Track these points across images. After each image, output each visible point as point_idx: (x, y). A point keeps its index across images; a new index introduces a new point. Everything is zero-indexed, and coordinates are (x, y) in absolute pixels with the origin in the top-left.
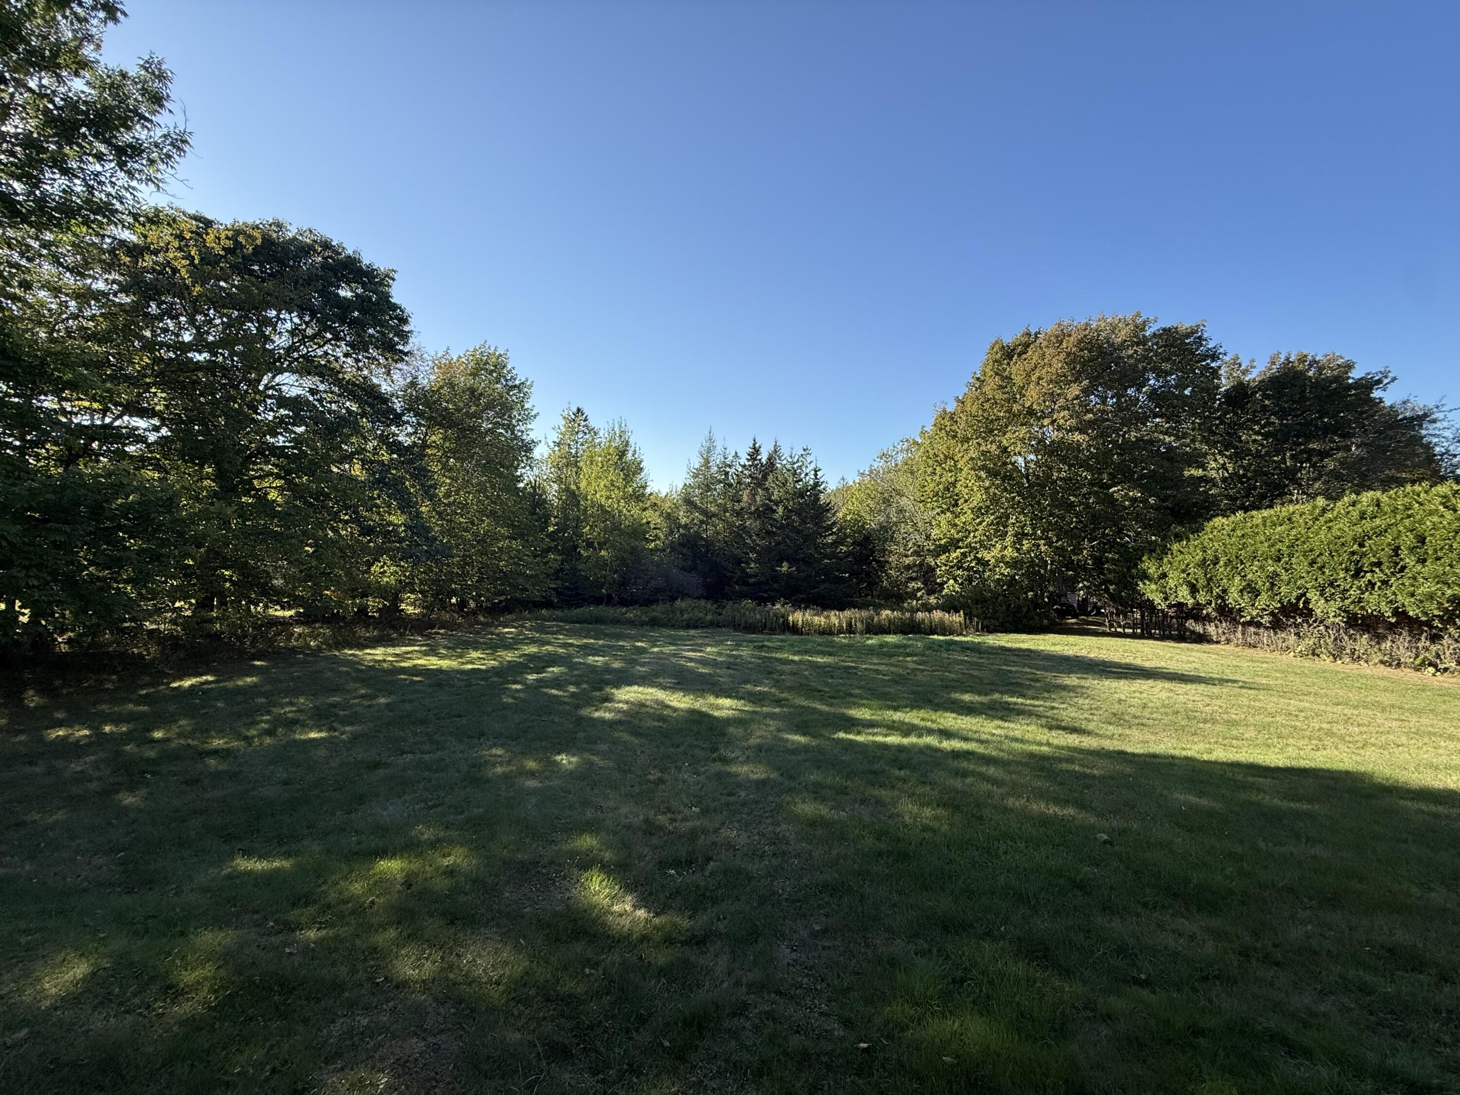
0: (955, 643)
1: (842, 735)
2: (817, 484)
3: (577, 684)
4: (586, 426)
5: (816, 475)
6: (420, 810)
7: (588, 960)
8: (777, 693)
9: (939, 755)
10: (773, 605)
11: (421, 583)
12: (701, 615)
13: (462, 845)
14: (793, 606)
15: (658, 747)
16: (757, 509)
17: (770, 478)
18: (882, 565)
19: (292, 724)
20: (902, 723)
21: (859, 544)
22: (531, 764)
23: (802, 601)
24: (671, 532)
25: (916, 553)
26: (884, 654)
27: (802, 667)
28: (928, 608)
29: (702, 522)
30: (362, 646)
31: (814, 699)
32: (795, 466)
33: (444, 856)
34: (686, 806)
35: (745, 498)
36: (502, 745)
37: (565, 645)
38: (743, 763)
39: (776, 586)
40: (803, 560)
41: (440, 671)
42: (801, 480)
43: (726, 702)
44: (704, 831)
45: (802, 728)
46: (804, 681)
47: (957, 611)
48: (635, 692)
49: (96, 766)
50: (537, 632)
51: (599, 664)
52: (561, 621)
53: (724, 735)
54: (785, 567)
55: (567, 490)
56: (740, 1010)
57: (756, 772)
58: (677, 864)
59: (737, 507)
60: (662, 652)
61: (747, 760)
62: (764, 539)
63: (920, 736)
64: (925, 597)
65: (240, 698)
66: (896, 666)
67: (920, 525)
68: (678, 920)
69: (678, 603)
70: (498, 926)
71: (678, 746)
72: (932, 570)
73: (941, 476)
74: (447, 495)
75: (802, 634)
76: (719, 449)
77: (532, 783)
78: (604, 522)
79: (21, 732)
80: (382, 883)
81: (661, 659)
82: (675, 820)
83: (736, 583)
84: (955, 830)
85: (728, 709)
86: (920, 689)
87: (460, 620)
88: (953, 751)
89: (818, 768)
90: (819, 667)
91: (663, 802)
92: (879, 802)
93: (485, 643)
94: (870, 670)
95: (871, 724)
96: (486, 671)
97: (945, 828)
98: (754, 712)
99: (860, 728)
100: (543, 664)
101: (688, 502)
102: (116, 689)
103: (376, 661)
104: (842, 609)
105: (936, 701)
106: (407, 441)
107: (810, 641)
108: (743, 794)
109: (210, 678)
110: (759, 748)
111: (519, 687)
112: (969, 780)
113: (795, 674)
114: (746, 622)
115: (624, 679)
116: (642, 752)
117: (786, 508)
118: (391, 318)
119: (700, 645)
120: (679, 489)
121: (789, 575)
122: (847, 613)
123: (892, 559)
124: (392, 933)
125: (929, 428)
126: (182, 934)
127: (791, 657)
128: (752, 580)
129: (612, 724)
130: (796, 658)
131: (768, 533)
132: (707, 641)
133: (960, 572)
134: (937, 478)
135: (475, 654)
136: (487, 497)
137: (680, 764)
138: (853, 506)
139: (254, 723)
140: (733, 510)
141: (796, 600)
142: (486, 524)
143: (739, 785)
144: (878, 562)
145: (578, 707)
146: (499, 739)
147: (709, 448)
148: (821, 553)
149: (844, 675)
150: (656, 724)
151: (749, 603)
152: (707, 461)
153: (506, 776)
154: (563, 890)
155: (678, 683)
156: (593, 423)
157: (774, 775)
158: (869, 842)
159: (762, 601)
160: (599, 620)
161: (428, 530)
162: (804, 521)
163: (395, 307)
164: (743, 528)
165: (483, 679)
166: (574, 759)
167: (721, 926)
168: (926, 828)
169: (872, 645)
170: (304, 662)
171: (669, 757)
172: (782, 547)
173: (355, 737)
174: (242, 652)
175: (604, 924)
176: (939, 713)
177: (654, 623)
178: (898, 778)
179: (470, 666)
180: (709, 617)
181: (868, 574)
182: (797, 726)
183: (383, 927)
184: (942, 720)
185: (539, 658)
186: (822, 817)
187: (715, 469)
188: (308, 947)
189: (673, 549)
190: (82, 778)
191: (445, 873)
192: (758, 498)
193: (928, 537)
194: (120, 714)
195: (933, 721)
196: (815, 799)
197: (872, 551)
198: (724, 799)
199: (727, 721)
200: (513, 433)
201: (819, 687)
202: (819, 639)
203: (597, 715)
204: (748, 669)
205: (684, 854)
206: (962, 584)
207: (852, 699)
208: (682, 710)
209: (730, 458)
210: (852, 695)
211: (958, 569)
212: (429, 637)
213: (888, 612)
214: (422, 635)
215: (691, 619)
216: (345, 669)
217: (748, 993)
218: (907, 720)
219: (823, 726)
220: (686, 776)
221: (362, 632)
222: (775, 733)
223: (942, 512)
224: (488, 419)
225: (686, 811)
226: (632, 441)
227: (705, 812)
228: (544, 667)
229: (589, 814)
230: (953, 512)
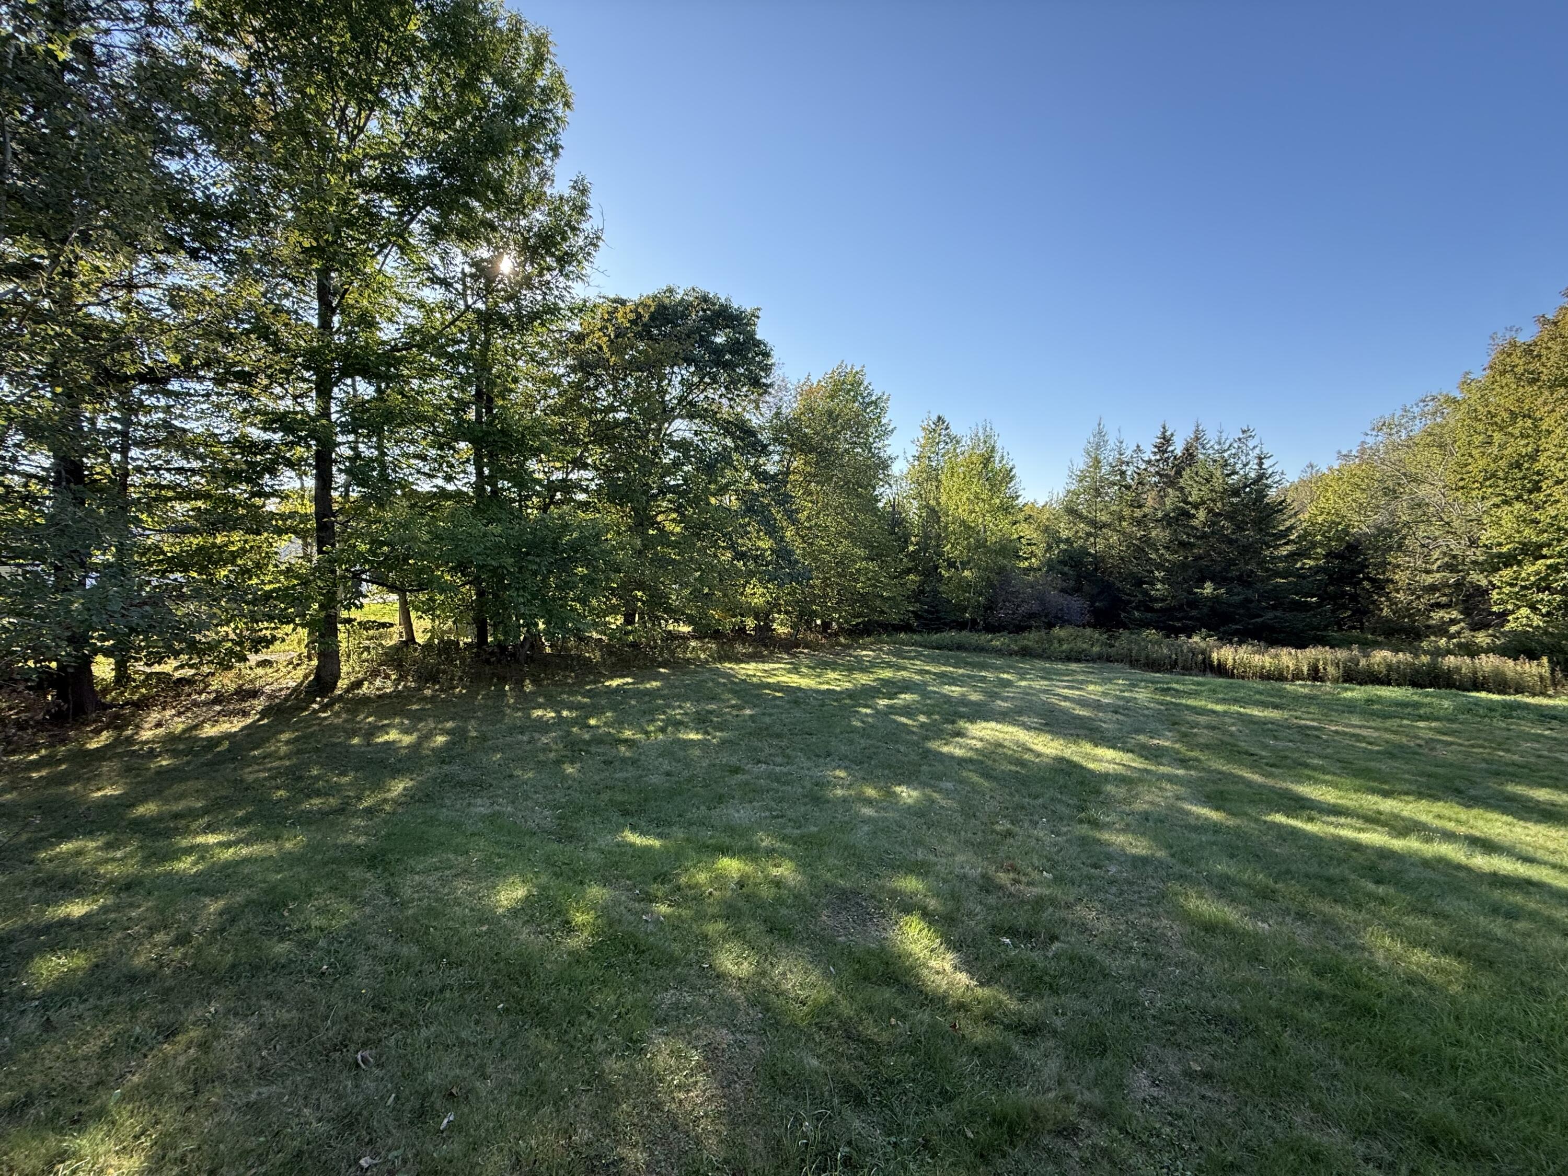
0: (1527, 706)
1: (1280, 818)
2: (1261, 477)
3: (928, 714)
4: (948, 435)
5: (1260, 464)
6: (766, 818)
7: (896, 1010)
8: (1183, 749)
9: (1462, 874)
10: (1189, 637)
11: (786, 604)
12: (1085, 646)
13: (791, 859)
14: (1220, 639)
15: (1011, 794)
16: (1167, 515)
17: (1186, 473)
18: (1380, 586)
19: (678, 724)
20: (1396, 817)
21: (1338, 556)
22: (870, 792)
23: (1236, 633)
24: (1049, 548)
25: (1450, 568)
26: (1373, 714)
27: (1227, 720)
28: (1471, 651)
29: (1089, 535)
30: (739, 661)
31: (1241, 764)
32: (1226, 455)
33: (775, 866)
34: (1035, 868)
35: (1150, 502)
36: (846, 768)
37: (921, 672)
38: (1119, 831)
39: (1194, 613)
40: (1240, 578)
41: (799, 689)
42: (1234, 473)
43: (1109, 754)
44: (1053, 902)
45: (1216, 800)
46: (1227, 739)
47: (1533, 656)
48: (992, 729)
49: (555, 740)
50: (894, 656)
51: (955, 695)
52: (921, 646)
53: (1098, 792)
54: (1208, 589)
55: (927, 506)
56: (1068, 1132)
57: (1139, 846)
58: (1012, 932)
59: (1138, 513)
60: (1030, 687)
61: (1126, 829)
62: (1176, 552)
63: (1428, 840)
64: (1467, 633)
65: (647, 699)
66: (1396, 733)
67: (1456, 524)
68: (1004, 998)
69: (1056, 631)
70: (811, 946)
71: (1036, 797)
72: (1483, 592)
73: (1501, 447)
74: (809, 519)
75: (1232, 676)
76: (1112, 443)
77: (868, 811)
78: (967, 539)
79: (519, 709)
80: (720, 879)
81: (1028, 694)
82: (1019, 882)
83: (1137, 608)
84: (1477, 998)
85: (1109, 762)
86: (1440, 771)
87: (824, 641)
88: (1495, 874)
89: (1232, 856)
90: (1255, 723)
91: (1008, 858)
92: (1327, 922)
93: (843, 665)
94: (1345, 734)
95: (1336, 811)
96: (841, 692)
97: (1455, 988)
98: (1146, 770)
99: (1314, 813)
100: (895, 690)
101: (1071, 511)
102: (574, 684)
103: (748, 675)
104: (1302, 646)
105: (1472, 792)
106: (772, 469)
107: (1243, 687)
108: (1113, 869)
109: (630, 680)
110: (1146, 816)
111: (869, 711)
112: (1521, 925)
113: (1214, 728)
114: (1147, 657)
115: (979, 713)
116: (991, 797)
117: (1210, 511)
118: (757, 355)
119: (1082, 682)
120: (1061, 495)
121: (1215, 599)
122: (1312, 653)
123: (1401, 577)
124: (720, 926)
125: (1480, 375)
126: (581, 883)
127: (1211, 706)
128: (1158, 606)
129: (961, 761)
130: (1219, 708)
131: (1182, 544)
132: (1091, 678)
133: (1546, 596)
134: (1495, 450)
135: (832, 675)
136: (845, 519)
137: (1036, 818)
138: (1330, 501)
139: (653, 720)
140: (1132, 518)
141: (1224, 633)
142: (844, 546)
143: (1109, 857)
144: (1372, 581)
145: (927, 738)
146: (846, 761)
147: (1098, 445)
148: (1267, 570)
149: (1298, 737)
150: (1013, 768)
151: (1151, 634)
152: (1097, 462)
153: (845, 800)
154: (880, 928)
155: (1046, 724)
156: (954, 431)
157: (1161, 854)
158: (1301, 976)
159: (1171, 631)
160: (960, 647)
161: (790, 553)
162: (1240, 528)
163: (758, 343)
164: (1146, 540)
165: (836, 700)
166: (915, 794)
167: (1058, 1022)
168: (1412, 980)
169: (1351, 700)
170: (696, 672)
171: (1023, 808)
172: (1204, 563)
173: (723, 742)
174: (653, 660)
175: (917, 976)
176: (1475, 812)
177: (1026, 653)
178: (1370, 896)
179: (826, 687)
180: (1096, 649)
181: (1354, 598)
182: (1208, 797)
183: (715, 918)
184: (1480, 823)
185: (893, 683)
186: (1226, 924)
187: (1105, 469)
188: (658, 919)
189: (1051, 568)
190: (547, 749)
191: (772, 882)
192: (1168, 501)
193: (1473, 543)
194: (573, 702)
195: (1458, 821)
196: (1220, 897)
197: (1363, 566)
198: (1086, 870)
199: (1106, 777)
200: (870, 451)
201: (1253, 750)
202: (1259, 685)
203: (945, 749)
204: (1144, 716)
205: (1024, 925)
206: (1549, 614)
207: (1307, 772)
208: (1047, 756)
209: (1129, 452)
210: (1307, 766)
211: (1540, 590)
212: (794, 655)
213: (1387, 654)
214: (788, 654)
215: (1071, 650)
216: (723, 681)
217: (1080, 1114)
218: (1405, 813)
219: (1250, 802)
220: (1041, 834)
221: (740, 648)
222: (1172, 801)
223: (1505, 502)
224: (846, 440)
225: (1035, 875)
226: (998, 446)
227: (1059, 880)
228: (896, 694)
229: (920, 854)
230: (1529, 502)
